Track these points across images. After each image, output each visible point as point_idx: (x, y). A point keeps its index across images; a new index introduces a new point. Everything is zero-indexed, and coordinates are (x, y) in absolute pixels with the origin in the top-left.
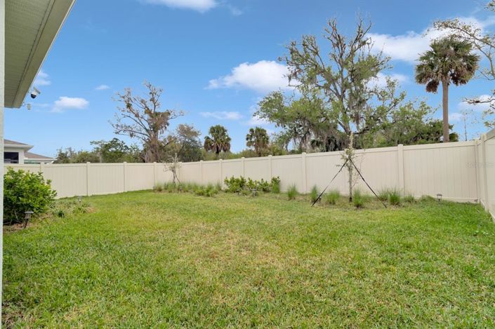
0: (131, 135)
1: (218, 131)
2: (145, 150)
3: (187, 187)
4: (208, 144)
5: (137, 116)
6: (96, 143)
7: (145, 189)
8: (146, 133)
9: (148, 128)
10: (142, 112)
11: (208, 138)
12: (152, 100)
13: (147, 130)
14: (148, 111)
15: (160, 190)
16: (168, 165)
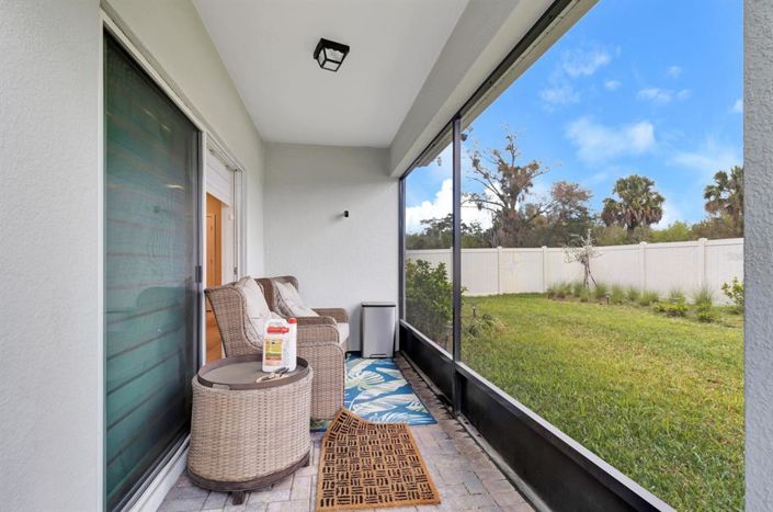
0: (480, 207)
1: (633, 188)
2: (495, 228)
3: (626, 294)
4: (610, 213)
5: (486, 176)
6: (427, 222)
7: (529, 291)
8: (500, 201)
9: (501, 193)
10: (493, 170)
11: (612, 201)
12: (510, 148)
13: (502, 197)
14: (503, 167)
15: (562, 296)
16: (573, 252)
